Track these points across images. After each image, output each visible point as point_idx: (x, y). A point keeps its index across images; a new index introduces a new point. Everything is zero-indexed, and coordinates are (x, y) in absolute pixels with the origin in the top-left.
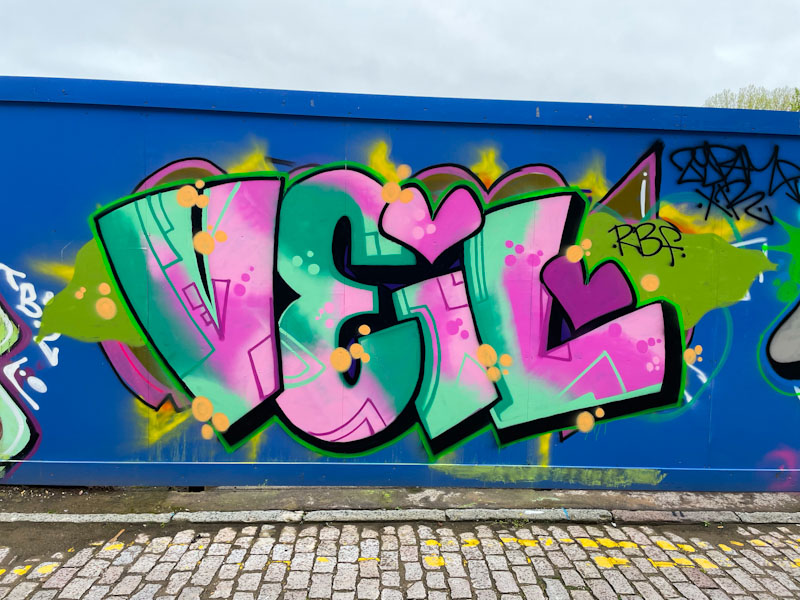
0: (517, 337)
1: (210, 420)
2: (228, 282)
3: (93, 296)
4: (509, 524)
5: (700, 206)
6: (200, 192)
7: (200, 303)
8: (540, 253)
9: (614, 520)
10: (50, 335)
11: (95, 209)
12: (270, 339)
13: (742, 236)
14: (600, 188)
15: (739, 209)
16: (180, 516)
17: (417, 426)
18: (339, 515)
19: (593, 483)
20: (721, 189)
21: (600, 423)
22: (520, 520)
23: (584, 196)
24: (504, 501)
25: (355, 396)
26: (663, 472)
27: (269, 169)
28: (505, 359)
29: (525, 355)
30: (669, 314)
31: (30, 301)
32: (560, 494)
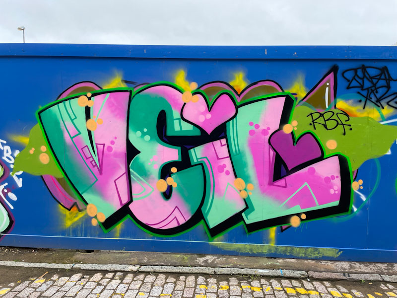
0: (256, 175)
1: (96, 216)
2: (104, 145)
3: (38, 152)
4: (248, 278)
5: (360, 101)
6: (89, 99)
7: (90, 156)
8: (269, 129)
9: (308, 277)
10: (18, 172)
11: (38, 109)
12: (125, 175)
13: (386, 118)
14: (301, 92)
15: (383, 102)
16: (77, 266)
17: (202, 221)
18: (157, 269)
19: (300, 255)
20: (372, 91)
21: (304, 222)
22: (255, 275)
23: (293, 97)
24: (248, 264)
25: (169, 205)
26: (340, 250)
27: (123, 86)
28: (250, 186)
29: (261, 184)
30: (343, 162)
31: (9, 155)
32: (281, 261)
